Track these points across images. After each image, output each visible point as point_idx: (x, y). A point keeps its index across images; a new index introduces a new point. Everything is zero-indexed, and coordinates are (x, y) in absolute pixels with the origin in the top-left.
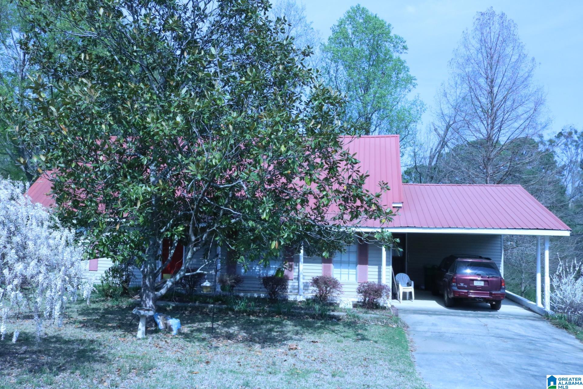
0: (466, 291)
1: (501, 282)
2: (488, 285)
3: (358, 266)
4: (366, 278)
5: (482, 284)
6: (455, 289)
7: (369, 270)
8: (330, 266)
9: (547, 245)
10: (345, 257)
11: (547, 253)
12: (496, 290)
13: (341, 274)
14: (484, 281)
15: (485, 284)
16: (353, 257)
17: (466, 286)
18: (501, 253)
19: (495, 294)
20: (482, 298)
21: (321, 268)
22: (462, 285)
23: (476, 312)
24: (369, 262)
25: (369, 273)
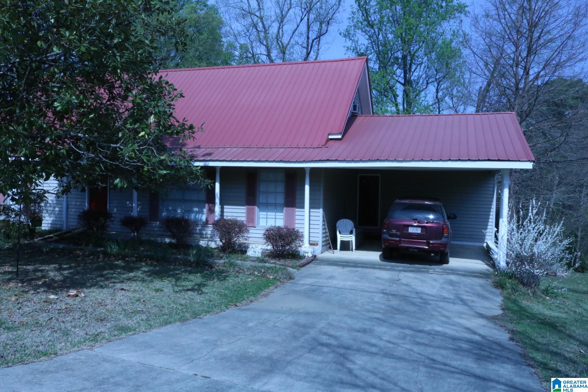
0: (398, 239)
1: (443, 229)
2: (426, 232)
3: (285, 208)
4: (294, 223)
5: (419, 231)
6: (386, 236)
7: (297, 213)
8: (254, 209)
9: (507, 182)
10: (271, 200)
11: (506, 192)
12: (436, 239)
13: (267, 218)
14: (422, 227)
15: (422, 231)
16: (281, 199)
17: (398, 233)
18: (494, 191)
19: (432, 244)
20: (416, 248)
21: (244, 211)
22: (394, 231)
23: (413, 265)
24: (297, 205)
25: (297, 217)
